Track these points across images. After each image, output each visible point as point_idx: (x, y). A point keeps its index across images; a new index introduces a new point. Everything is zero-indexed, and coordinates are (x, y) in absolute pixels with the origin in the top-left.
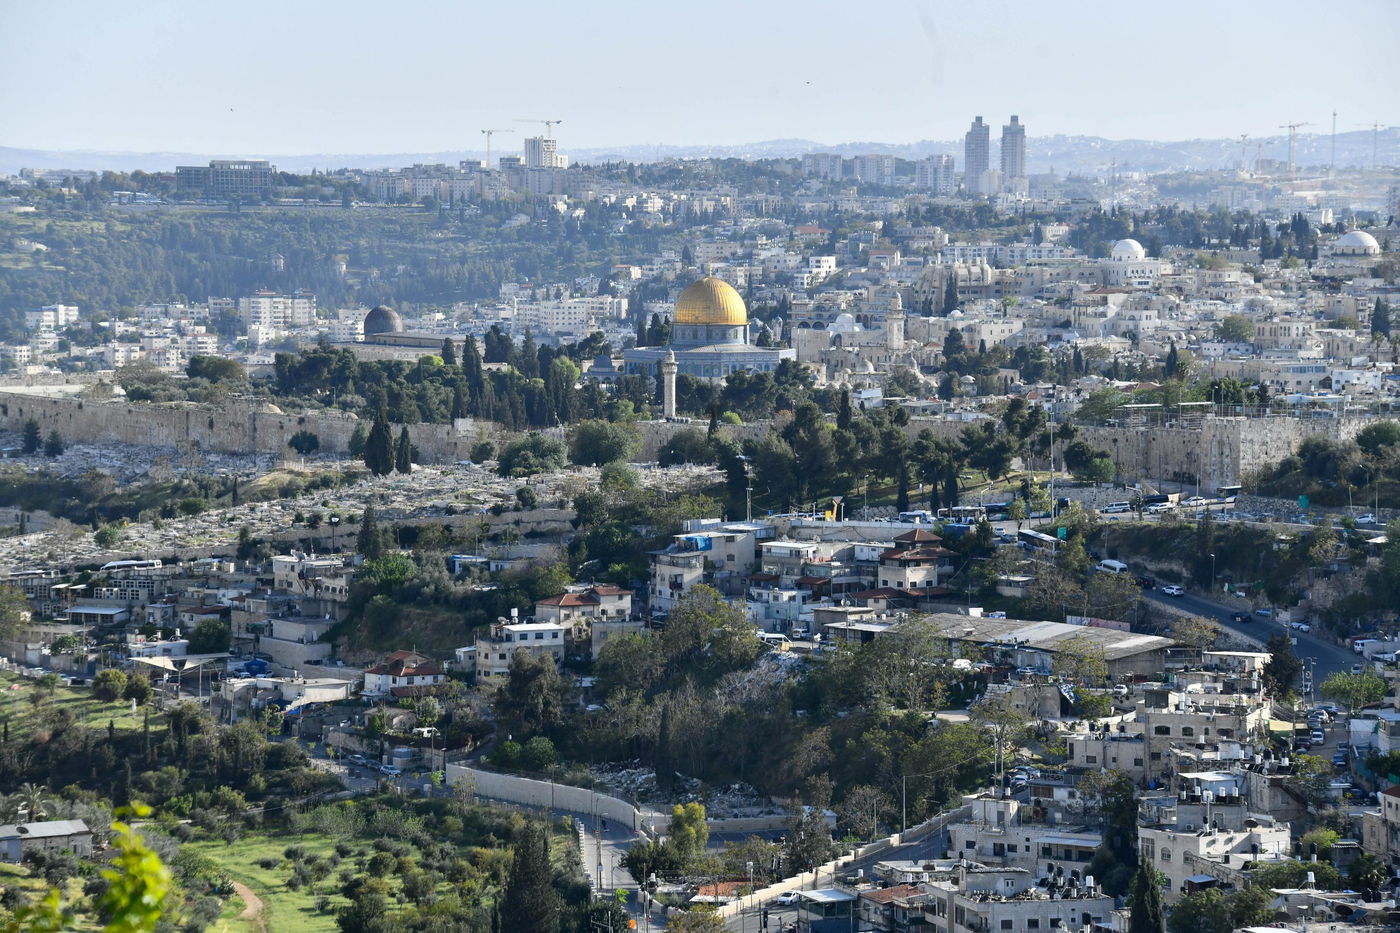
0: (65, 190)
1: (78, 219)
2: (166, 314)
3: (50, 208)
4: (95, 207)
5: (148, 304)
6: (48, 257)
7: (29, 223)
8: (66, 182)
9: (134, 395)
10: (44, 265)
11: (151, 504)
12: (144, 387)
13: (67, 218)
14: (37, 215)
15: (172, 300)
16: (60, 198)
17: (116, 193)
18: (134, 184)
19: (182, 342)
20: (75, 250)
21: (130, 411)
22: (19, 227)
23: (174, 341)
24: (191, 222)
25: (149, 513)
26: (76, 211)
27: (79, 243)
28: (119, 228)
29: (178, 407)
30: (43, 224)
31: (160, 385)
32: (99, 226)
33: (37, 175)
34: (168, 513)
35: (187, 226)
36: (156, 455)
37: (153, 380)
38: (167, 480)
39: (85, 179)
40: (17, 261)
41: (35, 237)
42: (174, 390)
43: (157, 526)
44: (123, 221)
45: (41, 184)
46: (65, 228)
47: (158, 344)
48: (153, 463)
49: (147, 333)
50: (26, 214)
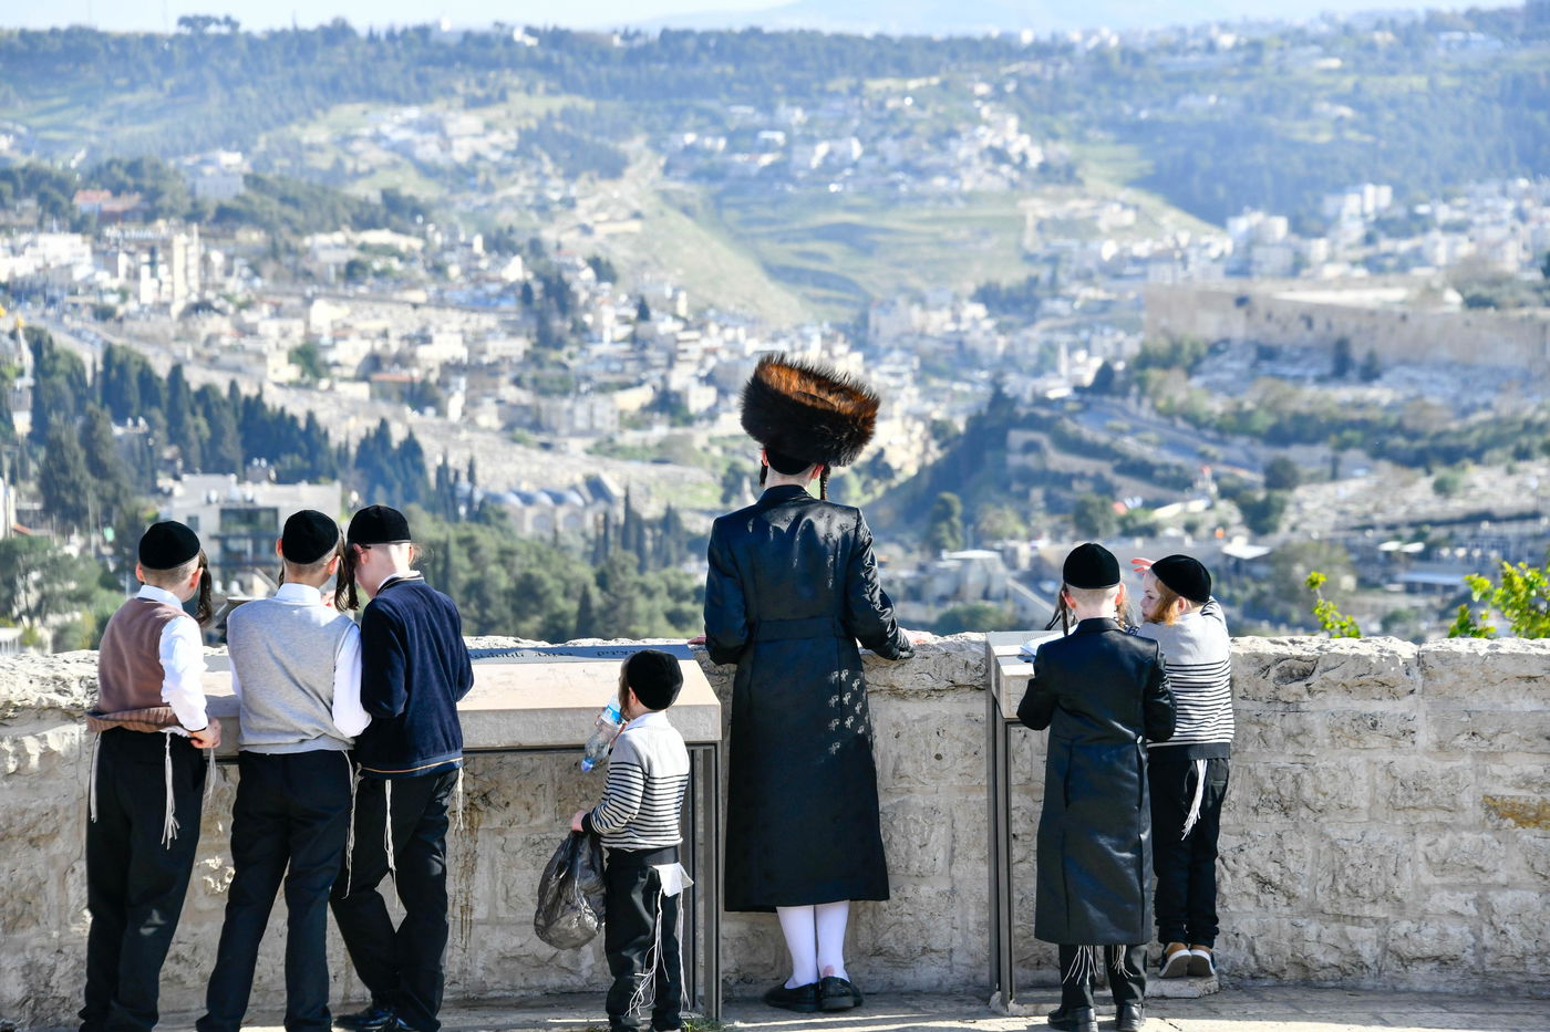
0: (1378, 36)
1: (1393, 72)
2: (1504, 193)
3: (1358, 62)
4: (1416, 57)
5: (1480, 181)
6: (1355, 125)
7: (1329, 80)
8: (1379, 26)
9: (1474, 303)
10: (1351, 135)
11: (1498, 441)
12: (1485, 292)
13: (1379, 71)
14: (1343, 71)
15: (1512, 176)
16: (1371, 47)
17: (1444, 37)
18: (1468, 25)
19: (1525, 231)
20: (1390, 116)
21: (1468, 324)
22: (1320, 88)
23: (1513, 230)
24: (1541, 70)
25: (1497, 453)
26: (1392, 63)
27: (1393, 103)
28: (1446, 82)
29: (1531, 317)
30: (1348, 82)
31: (1506, 288)
32: (1420, 82)
33: (1342, 18)
34: (1523, 454)
35: (1534, 76)
36: (1501, 379)
37: (1497, 281)
38: (1516, 412)
39: (1404, 21)
40: (1314, 131)
41: (1339, 99)
42: (1526, 295)
43: (1510, 471)
44: (1451, 74)
45: (1347, 30)
46: (1376, 86)
47: (1493, 234)
48: (1498, 390)
49: (1478, 219)
50: (1328, 71)
